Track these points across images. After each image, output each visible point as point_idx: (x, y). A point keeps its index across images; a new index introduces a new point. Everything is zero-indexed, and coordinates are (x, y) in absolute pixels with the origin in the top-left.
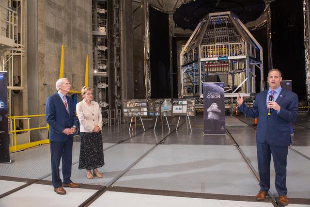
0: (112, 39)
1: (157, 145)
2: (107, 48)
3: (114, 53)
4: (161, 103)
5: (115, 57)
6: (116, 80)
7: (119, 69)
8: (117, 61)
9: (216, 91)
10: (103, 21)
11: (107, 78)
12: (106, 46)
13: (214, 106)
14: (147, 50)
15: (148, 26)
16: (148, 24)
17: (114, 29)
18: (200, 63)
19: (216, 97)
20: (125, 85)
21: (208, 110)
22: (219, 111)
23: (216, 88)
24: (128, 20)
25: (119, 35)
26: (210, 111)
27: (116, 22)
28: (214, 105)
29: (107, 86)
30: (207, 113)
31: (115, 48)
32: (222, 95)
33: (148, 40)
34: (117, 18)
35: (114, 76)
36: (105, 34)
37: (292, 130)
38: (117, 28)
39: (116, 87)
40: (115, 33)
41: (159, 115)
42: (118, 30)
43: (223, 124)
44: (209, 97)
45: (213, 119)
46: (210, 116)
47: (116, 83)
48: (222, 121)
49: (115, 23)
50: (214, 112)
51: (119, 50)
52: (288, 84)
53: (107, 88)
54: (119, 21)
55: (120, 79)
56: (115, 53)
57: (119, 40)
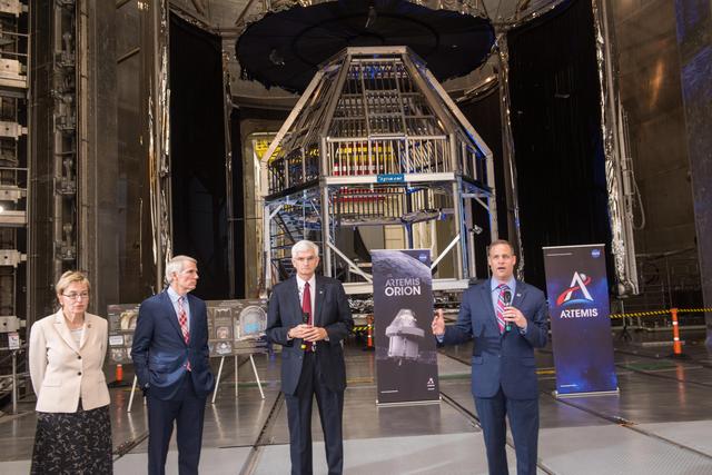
0: (47, 103)
1: (255, 447)
2: (25, 131)
3: (52, 147)
4: (234, 315)
5: (58, 162)
6: (57, 240)
7: (70, 203)
8: (64, 174)
9: (408, 275)
10: (12, 37)
11: (21, 231)
12: (24, 125)
13: (406, 319)
14: (160, 144)
15: (165, 70)
16: (165, 62)
17: (56, 70)
18: (326, 190)
19: (408, 291)
20: (91, 258)
21: (389, 330)
22: (420, 332)
23: (410, 266)
24: (105, 47)
25: (72, 91)
26: (394, 334)
27: (64, 48)
28: (403, 317)
29: (24, 257)
30: (386, 342)
31: (57, 134)
32: (425, 286)
33: (166, 111)
34: (68, 36)
35: (52, 224)
36: (23, 85)
37: (615, 380)
38: (65, 68)
39: (58, 262)
40: (56, 84)
41: (227, 351)
42: (71, 74)
43: (432, 370)
44: (389, 291)
45: (404, 358)
46: (395, 347)
47: (59, 249)
48: (429, 361)
49: (58, 50)
50: (405, 336)
51: (71, 139)
52: (596, 254)
53: (22, 265)
54: (73, 48)
55: (75, 235)
56: (58, 149)
57: (74, 106)
